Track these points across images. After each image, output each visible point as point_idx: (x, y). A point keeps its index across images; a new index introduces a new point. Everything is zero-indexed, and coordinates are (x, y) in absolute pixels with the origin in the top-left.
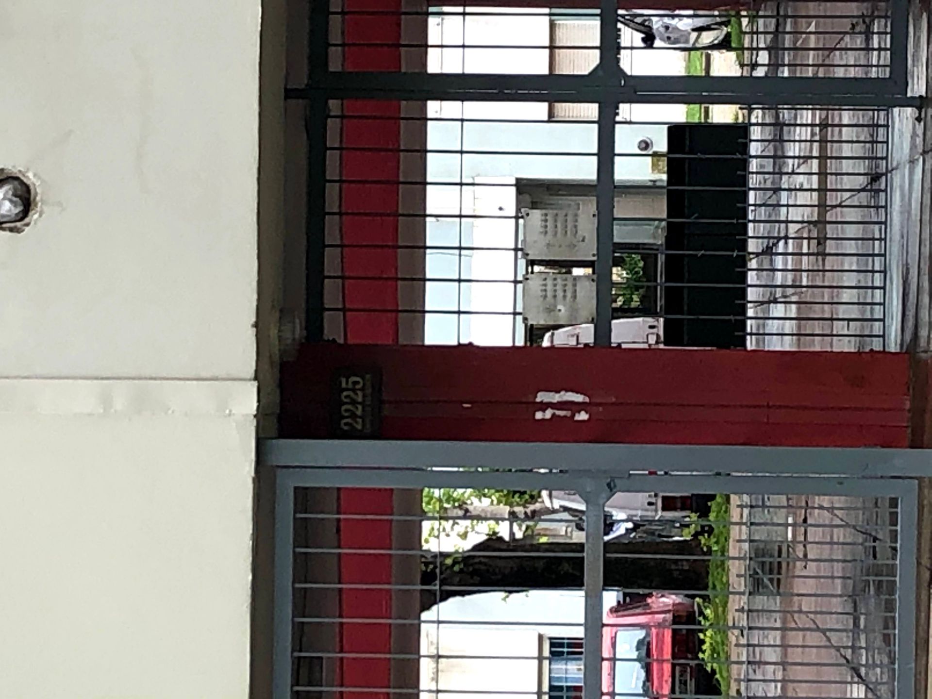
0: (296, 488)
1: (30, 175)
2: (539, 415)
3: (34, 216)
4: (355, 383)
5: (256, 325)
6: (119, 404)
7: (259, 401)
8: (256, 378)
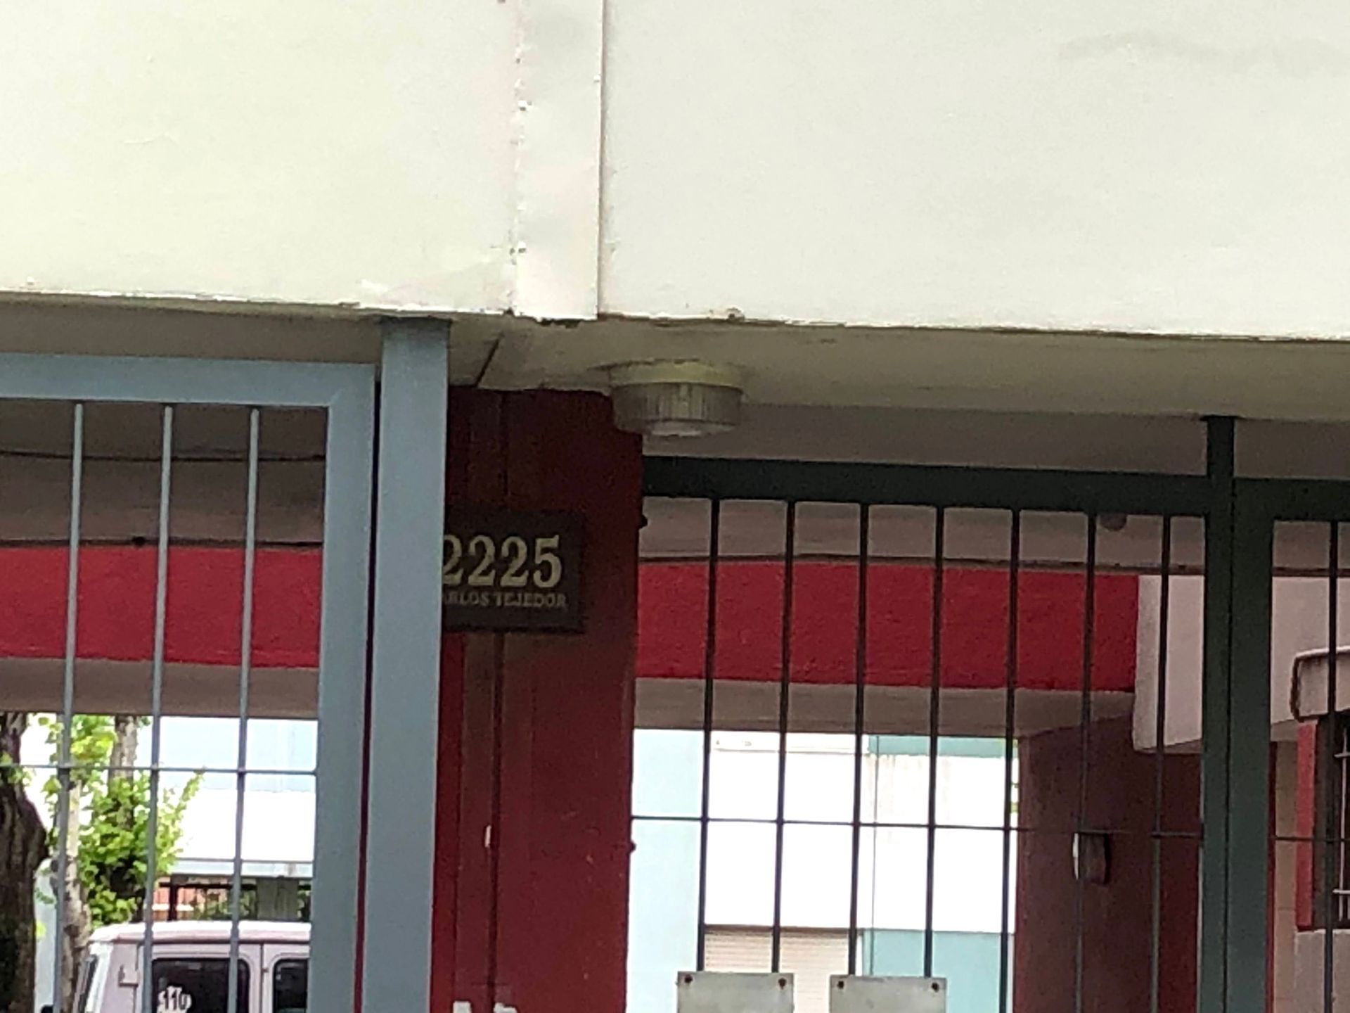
0: (326, 410)
4: (546, 569)
5: (734, 320)
7: (545, 322)
8: (602, 317)
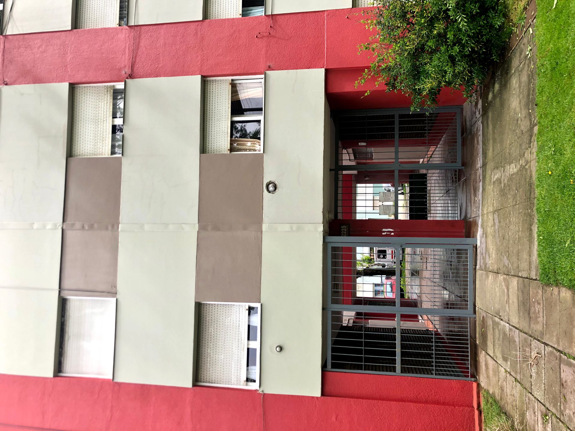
0: (331, 247)
1: (276, 182)
2: (383, 234)
3: (277, 190)
4: (344, 227)
6: (294, 229)
8: (323, 223)
